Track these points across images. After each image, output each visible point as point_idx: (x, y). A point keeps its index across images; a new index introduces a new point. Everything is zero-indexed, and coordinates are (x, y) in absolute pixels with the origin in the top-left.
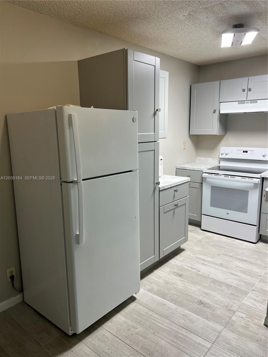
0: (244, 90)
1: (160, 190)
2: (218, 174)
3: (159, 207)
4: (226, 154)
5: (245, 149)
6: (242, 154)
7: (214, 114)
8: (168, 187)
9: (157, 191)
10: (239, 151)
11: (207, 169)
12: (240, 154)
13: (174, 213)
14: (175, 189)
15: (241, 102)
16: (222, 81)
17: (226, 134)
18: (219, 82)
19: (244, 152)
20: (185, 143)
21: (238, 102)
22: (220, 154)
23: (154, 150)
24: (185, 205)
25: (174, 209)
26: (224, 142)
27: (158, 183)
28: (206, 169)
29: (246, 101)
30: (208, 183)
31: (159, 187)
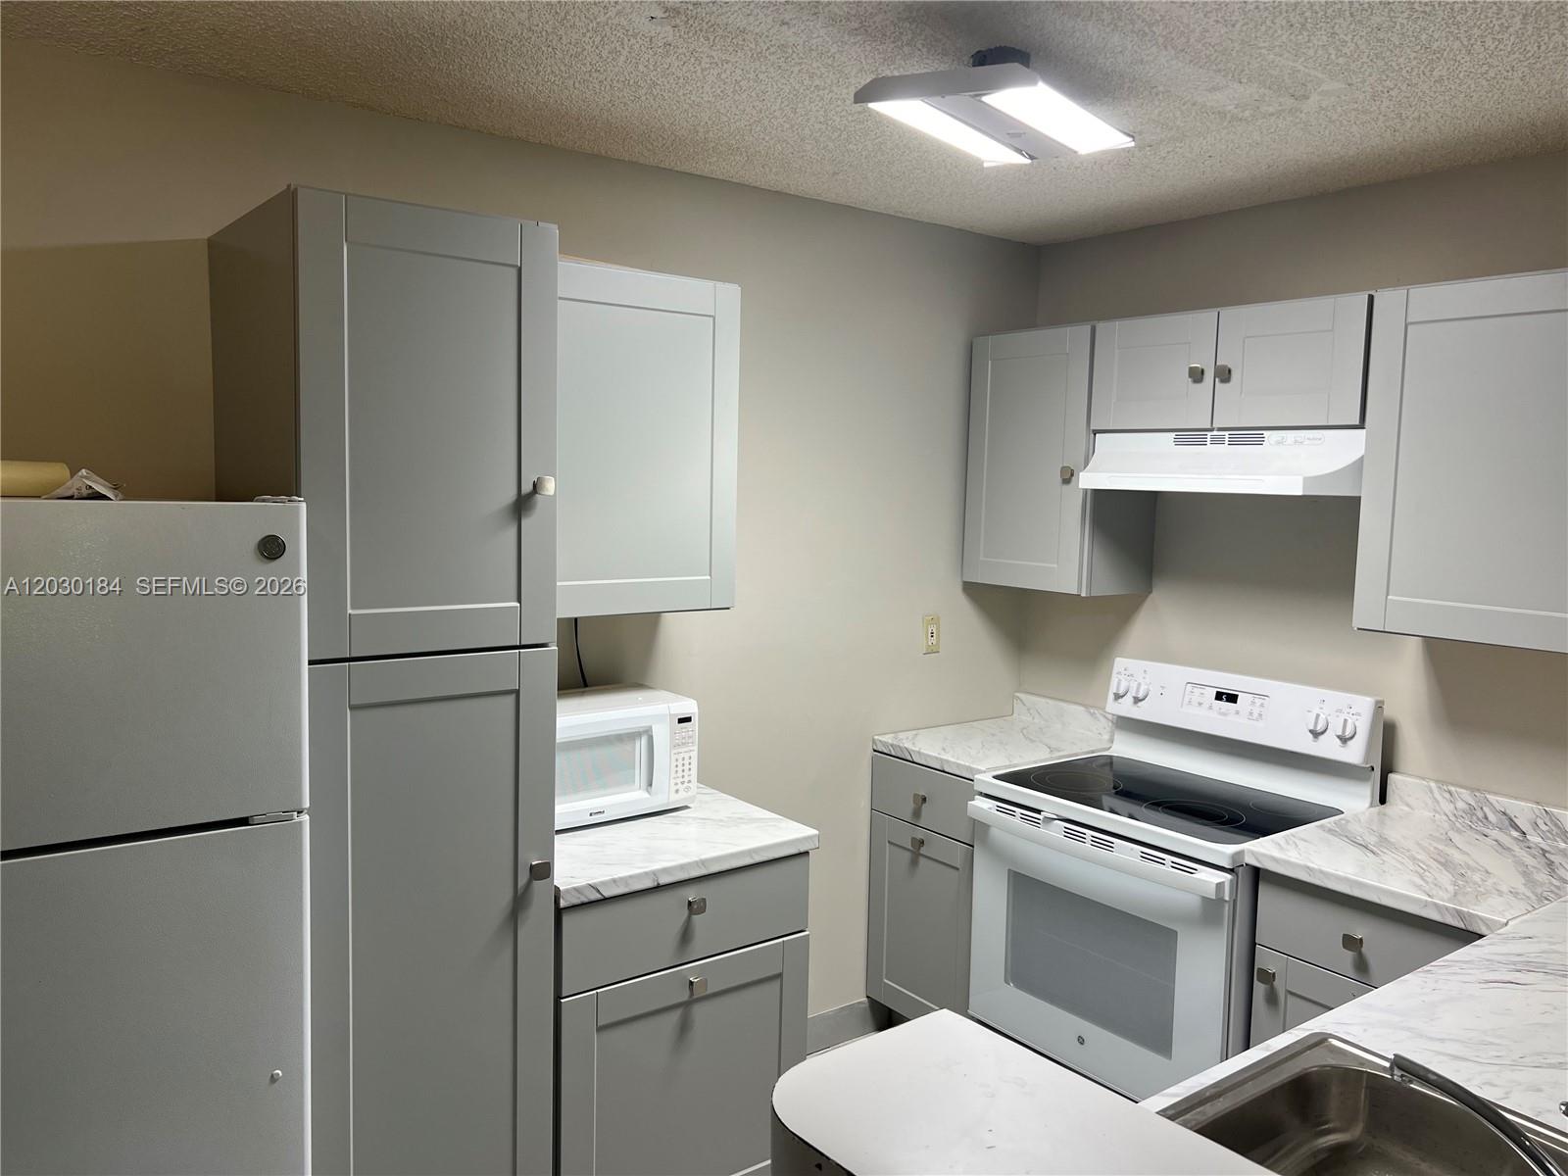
0: (1197, 376)
1: (563, 904)
2: (1039, 812)
3: (558, 997)
4: (1137, 700)
5: (1229, 682)
6: (1211, 708)
7: (1065, 487)
8: (627, 885)
9: (539, 915)
10: (1197, 691)
11: (995, 777)
12: (1200, 704)
13: (684, 1027)
14: (691, 894)
15: (1190, 436)
16: (1101, 326)
17: (1151, 592)
18: (1087, 328)
19: (1219, 696)
20: (935, 621)
21: (1173, 435)
22: (1111, 697)
23: (517, 692)
24: (776, 985)
25: (686, 1005)
26: (1141, 629)
27: (544, 871)
28: (988, 778)
29: (1209, 434)
30: (997, 854)
31: (557, 889)
